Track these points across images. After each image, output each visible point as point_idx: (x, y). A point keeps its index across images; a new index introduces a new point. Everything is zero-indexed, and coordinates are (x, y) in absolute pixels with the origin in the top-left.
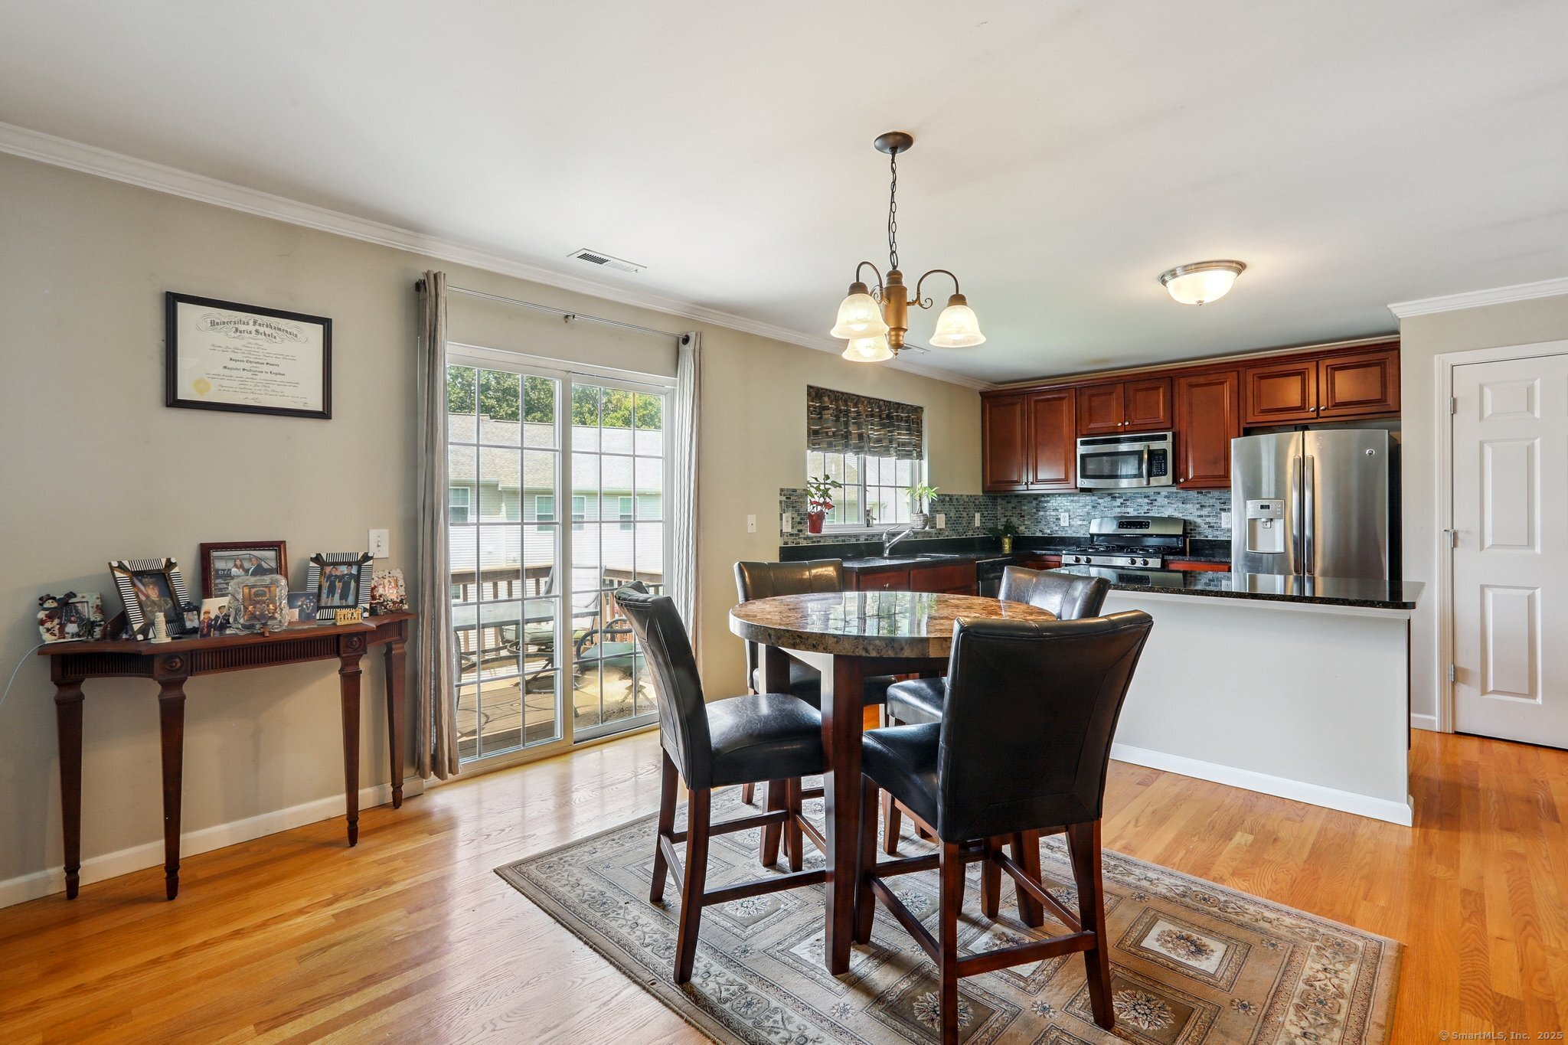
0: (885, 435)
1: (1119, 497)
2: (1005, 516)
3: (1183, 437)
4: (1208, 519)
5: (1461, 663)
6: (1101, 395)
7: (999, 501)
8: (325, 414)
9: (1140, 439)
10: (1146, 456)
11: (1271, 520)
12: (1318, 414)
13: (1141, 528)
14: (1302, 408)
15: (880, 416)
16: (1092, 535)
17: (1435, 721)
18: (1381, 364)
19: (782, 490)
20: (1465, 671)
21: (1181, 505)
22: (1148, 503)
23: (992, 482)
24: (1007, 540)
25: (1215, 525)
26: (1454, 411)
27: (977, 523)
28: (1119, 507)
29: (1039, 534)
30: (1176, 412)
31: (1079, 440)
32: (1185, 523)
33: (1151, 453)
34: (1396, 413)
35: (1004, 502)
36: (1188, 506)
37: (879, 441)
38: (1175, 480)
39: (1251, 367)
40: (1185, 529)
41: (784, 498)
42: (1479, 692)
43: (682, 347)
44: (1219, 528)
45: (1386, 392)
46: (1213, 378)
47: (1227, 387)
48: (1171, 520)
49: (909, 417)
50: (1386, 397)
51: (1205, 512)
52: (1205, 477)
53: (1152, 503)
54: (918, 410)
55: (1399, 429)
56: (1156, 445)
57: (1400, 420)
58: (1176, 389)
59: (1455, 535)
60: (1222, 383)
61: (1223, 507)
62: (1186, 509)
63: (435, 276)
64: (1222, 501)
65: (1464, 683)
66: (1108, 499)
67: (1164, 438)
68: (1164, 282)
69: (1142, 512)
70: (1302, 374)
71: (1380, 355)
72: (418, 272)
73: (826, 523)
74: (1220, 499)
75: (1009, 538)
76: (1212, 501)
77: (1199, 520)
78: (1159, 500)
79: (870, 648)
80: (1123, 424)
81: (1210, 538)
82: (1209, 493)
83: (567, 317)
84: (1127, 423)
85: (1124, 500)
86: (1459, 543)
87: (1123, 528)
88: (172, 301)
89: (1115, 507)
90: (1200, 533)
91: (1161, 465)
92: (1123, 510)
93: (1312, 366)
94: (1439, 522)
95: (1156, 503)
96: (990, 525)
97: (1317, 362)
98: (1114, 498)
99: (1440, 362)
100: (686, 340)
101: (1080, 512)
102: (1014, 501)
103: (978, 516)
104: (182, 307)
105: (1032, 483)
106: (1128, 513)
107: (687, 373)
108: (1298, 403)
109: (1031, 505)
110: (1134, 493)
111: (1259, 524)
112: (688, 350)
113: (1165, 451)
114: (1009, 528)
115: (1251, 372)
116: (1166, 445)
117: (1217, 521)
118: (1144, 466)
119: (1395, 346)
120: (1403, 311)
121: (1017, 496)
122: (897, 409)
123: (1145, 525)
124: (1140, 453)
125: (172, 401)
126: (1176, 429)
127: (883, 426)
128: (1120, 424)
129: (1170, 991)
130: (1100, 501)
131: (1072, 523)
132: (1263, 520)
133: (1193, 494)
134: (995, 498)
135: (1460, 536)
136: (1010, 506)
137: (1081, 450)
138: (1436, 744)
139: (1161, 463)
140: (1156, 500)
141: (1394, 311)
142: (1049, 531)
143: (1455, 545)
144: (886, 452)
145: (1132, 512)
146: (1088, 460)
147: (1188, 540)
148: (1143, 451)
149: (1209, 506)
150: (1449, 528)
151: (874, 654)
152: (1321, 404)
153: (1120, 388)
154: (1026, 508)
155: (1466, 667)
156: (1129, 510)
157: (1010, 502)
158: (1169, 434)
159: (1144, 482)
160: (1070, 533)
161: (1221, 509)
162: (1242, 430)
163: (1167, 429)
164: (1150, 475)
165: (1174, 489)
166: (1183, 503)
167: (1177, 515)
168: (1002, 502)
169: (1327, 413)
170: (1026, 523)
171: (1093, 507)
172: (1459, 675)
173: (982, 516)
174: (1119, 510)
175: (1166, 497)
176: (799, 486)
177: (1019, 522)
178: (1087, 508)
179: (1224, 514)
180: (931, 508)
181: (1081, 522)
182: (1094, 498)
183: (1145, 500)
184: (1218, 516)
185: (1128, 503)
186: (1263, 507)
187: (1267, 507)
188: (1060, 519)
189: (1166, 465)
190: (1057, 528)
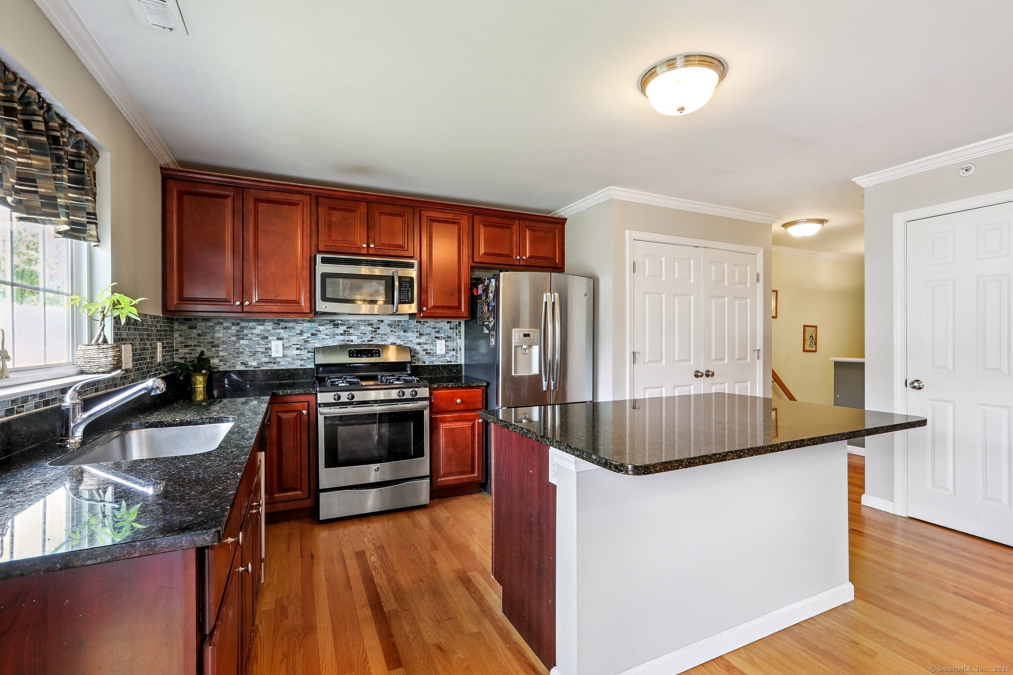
1: (342, 325)
2: (186, 346)
4: (425, 347)
6: (342, 210)
7: (176, 325)
9: (386, 264)
10: (397, 284)
11: (530, 346)
12: (520, 263)
13: (372, 356)
14: (511, 255)
16: (317, 366)
21: (402, 333)
22: (372, 331)
23: (181, 299)
24: (201, 379)
25: (431, 351)
27: (159, 357)
28: (341, 334)
30: (418, 241)
31: (319, 257)
33: (399, 280)
35: (184, 327)
36: (409, 334)
39: (478, 214)
40: (411, 356)
44: (435, 354)
45: (555, 253)
46: (449, 216)
50: (555, 256)
51: (423, 340)
52: (443, 307)
53: (376, 331)
56: (405, 273)
58: (417, 219)
59: (634, 356)
60: (456, 223)
61: (438, 335)
62: (407, 337)
64: (437, 330)
66: (330, 326)
67: (411, 265)
69: (367, 340)
70: (510, 228)
71: (553, 226)
74: (435, 328)
75: (203, 374)
76: (428, 330)
77: (418, 348)
78: (382, 328)
80: (368, 246)
81: (427, 364)
82: (427, 322)
84: (372, 246)
85: (347, 328)
87: (353, 356)
89: (337, 334)
90: (418, 359)
91: (408, 293)
92: (347, 338)
93: (516, 224)
94: (628, 348)
95: (379, 331)
96: (175, 360)
97: (519, 222)
98: (336, 325)
99: (629, 236)
101: (296, 340)
102: (199, 327)
103: (159, 345)
106: (352, 341)
108: (508, 252)
109: (229, 331)
110: (358, 321)
111: (520, 351)
113: (412, 279)
114: (202, 363)
115: (478, 218)
116: (413, 273)
117: (433, 348)
118: (395, 293)
123: (376, 353)
124: (387, 279)
126: (419, 258)
130: (321, 328)
131: (287, 353)
132: (524, 346)
134: (172, 321)
136: (194, 332)
137: (322, 268)
139: (408, 291)
140: (379, 328)
142: (255, 364)
143: (634, 362)
145: (355, 340)
146: (328, 280)
148: (393, 277)
149: (426, 334)
150: (633, 350)
152: (522, 255)
153: (363, 207)
154: (220, 335)
156: (352, 338)
157: (195, 328)
158: (417, 263)
159: (393, 308)
160: (285, 366)
161: (436, 337)
162: (470, 267)
163: (413, 257)
164: (399, 302)
166: (404, 332)
168: (183, 327)
169: (525, 262)
170: (221, 354)
171: (312, 334)
174: (342, 338)
178: (305, 336)
179: (438, 342)
180: (116, 334)
181: (298, 352)
182: (314, 324)
183: (370, 328)
184: (433, 343)
185: (352, 331)
186: (525, 335)
187: (528, 335)
188: (270, 349)
189: (412, 293)
190: (266, 360)
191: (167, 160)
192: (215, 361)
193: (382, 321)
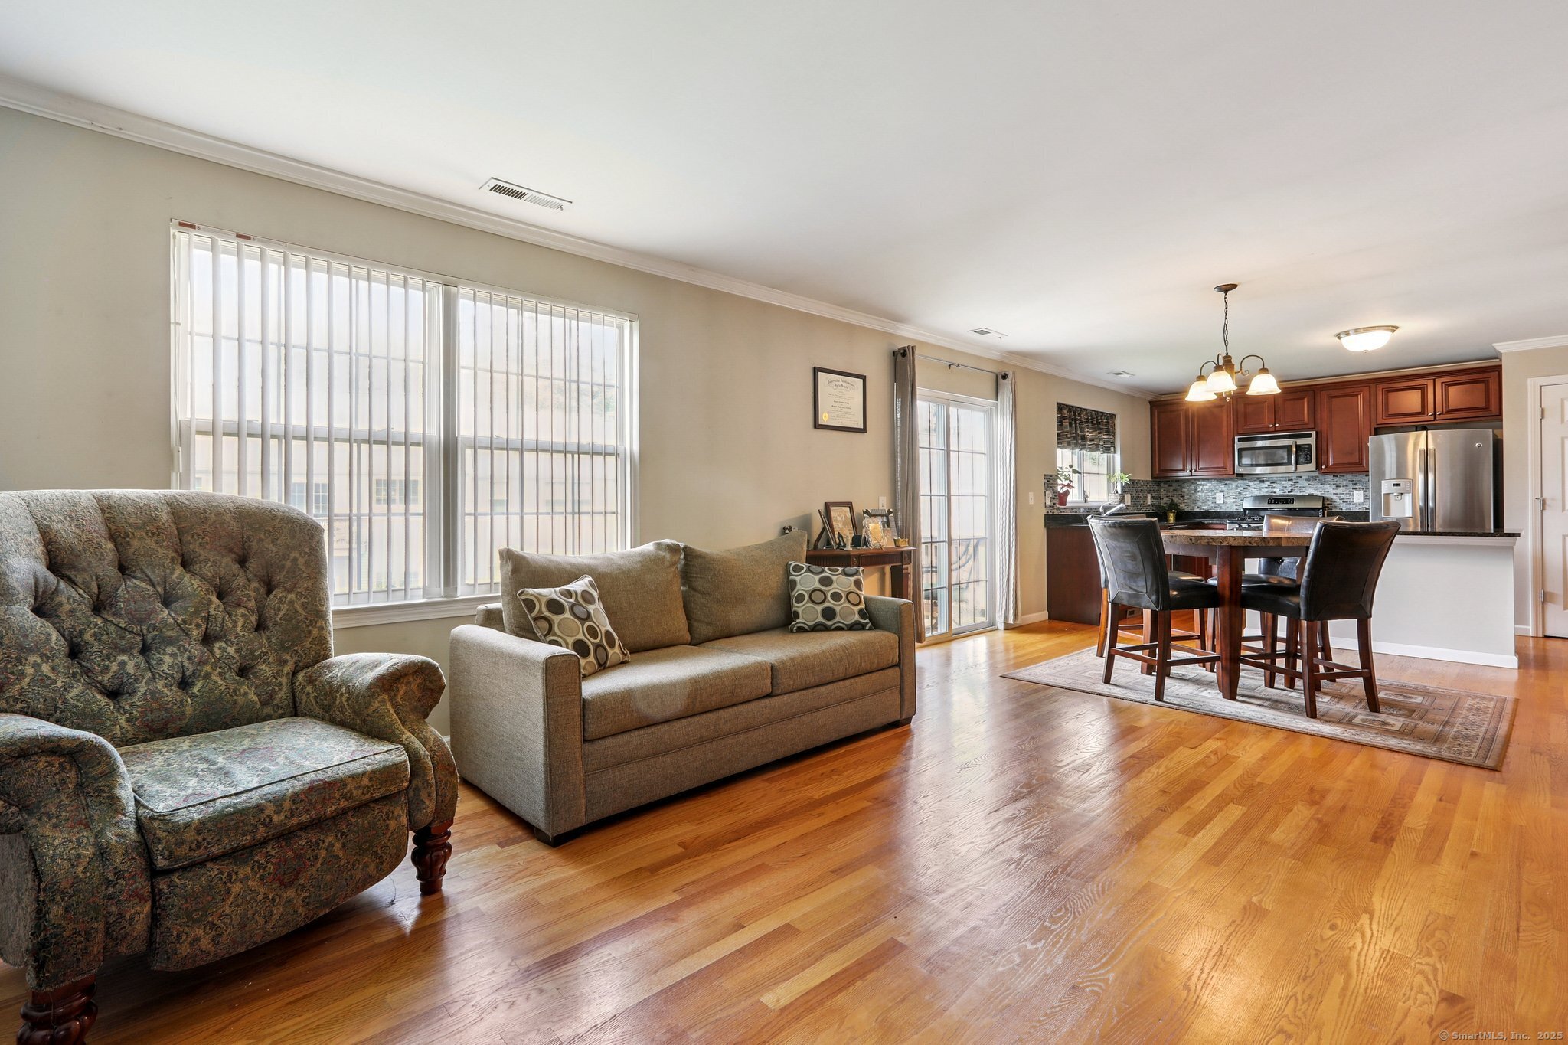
0: (1096, 436)
1: (1267, 481)
2: (1169, 497)
3: (1324, 435)
4: (1342, 496)
5: (1549, 588)
6: (1255, 403)
7: (1162, 485)
8: (863, 430)
9: (1290, 437)
10: (1294, 449)
11: (1402, 494)
12: (1435, 418)
13: (1287, 503)
14: (1422, 413)
15: (1092, 422)
16: (1245, 510)
17: (1529, 629)
18: (1485, 381)
19: (1045, 475)
20: (1552, 595)
21: (1320, 486)
22: (1292, 485)
23: (1160, 470)
24: (1172, 515)
25: (1348, 500)
26: (1542, 416)
27: (1149, 502)
28: (1266, 488)
29: (1197, 510)
30: (1318, 416)
31: (1236, 438)
32: (1324, 499)
33: (1298, 447)
34: (1499, 415)
35: (1167, 486)
36: (1325, 486)
37: (1092, 440)
38: (1318, 467)
39: (1381, 383)
40: (1323, 504)
41: (1046, 481)
42: (1562, 607)
43: (1001, 381)
44: (1352, 503)
45: (1489, 401)
46: (1349, 391)
47: (1360, 398)
48: (1311, 497)
49: (1108, 422)
50: (1489, 405)
51: (1340, 491)
52: (1342, 464)
53: (1295, 485)
54: (1113, 416)
55: (1501, 427)
56: (1301, 441)
57: (1502, 420)
58: (1318, 399)
59: (1544, 502)
60: (1357, 395)
61: (1355, 486)
62: (1324, 489)
63: (913, 348)
64: (1355, 482)
65: (1551, 602)
66: (1258, 482)
67: (1309, 436)
68: (1339, 338)
69: (1286, 492)
70: (1422, 388)
71: (1485, 375)
72: (900, 345)
73: (1069, 498)
74: (1353, 481)
75: (1174, 513)
76: (1346, 483)
77: (1334, 497)
78: (1301, 482)
79: (1253, 542)
80: (1274, 426)
81: (1344, 510)
82: (1344, 476)
83: (950, 366)
84: (1277, 425)
85: (1271, 483)
86: (1547, 507)
87: (1271, 503)
88: (816, 371)
89: (1263, 488)
90: (1336, 507)
91: (1307, 456)
92: (1270, 490)
93: (1430, 383)
94: (1532, 494)
95: (1297, 485)
96: (1156, 503)
97: (1434, 380)
98: (1263, 482)
99: (1533, 384)
100: (1005, 377)
101: (1233, 492)
102: (1175, 485)
103: (1149, 496)
104: (820, 374)
105: (1196, 471)
106: (1275, 492)
107: (1006, 399)
108: (1418, 409)
109: (1190, 487)
110: (1282, 477)
111: (1392, 497)
112: (1008, 382)
113: (1310, 445)
114: (1173, 506)
115: (1380, 387)
116: (1311, 441)
117: (1350, 497)
118: (1293, 457)
119: (1498, 369)
120: (1502, 347)
121: (1178, 481)
122: (1102, 416)
123: (1290, 501)
124: (1289, 448)
125: (817, 425)
126: (1319, 429)
127: (1095, 429)
128: (1271, 426)
129: (1401, 712)
130: (1251, 484)
131: (1226, 501)
132: (1395, 494)
133: (1330, 478)
134: (1159, 483)
135: (1547, 502)
136: (1172, 488)
137: (1238, 445)
138: (1531, 642)
139: (1307, 454)
140: (1299, 482)
141: (1497, 348)
142: (1205, 508)
143: (1544, 508)
144: (1096, 448)
145: (1277, 491)
146: (1244, 453)
147: (1326, 512)
148: (1291, 446)
149: (1343, 486)
150: (1539, 496)
151: (1254, 544)
152: (1437, 410)
154: (1183, 490)
155: (1552, 591)
156: (1275, 490)
157: (1171, 486)
158: (1314, 433)
159: (1292, 468)
160: (1224, 509)
161: (1353, 488)
162: (1373, 430)
163: (1312, 429)
164: (1297, 463)
165: (1317, 474)
166: (1322, 484)
167: (1315, 493)
169: (1442, 417)
170: (1186, 501)
171: (1244, 488)
172: (1548, 597)
173: (1152, 497)
174: (1266, 490)
175: (1306, 480)
176: (1054, 474)
177: (1180, 501)
178: (1239, 489)
179: (1355, 492)
180: (1122, 490)
181: (1234, 500)
182: (1245, 482)
183: (1290, 483)
184: (1350, 493)
185: (1274, 485)
186: (1395, 485)
187: (1398, 485)
188: (1215, 498)
189: (1311, 456)
190: (1213, 505)
191: (1149, 398)
192: (1182, 506)
193: (1301, 477)
